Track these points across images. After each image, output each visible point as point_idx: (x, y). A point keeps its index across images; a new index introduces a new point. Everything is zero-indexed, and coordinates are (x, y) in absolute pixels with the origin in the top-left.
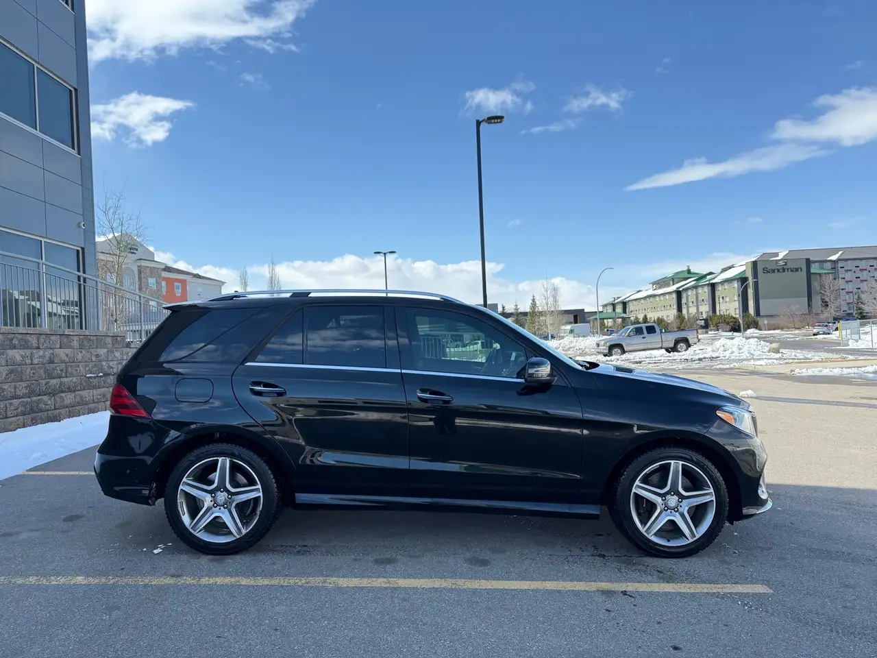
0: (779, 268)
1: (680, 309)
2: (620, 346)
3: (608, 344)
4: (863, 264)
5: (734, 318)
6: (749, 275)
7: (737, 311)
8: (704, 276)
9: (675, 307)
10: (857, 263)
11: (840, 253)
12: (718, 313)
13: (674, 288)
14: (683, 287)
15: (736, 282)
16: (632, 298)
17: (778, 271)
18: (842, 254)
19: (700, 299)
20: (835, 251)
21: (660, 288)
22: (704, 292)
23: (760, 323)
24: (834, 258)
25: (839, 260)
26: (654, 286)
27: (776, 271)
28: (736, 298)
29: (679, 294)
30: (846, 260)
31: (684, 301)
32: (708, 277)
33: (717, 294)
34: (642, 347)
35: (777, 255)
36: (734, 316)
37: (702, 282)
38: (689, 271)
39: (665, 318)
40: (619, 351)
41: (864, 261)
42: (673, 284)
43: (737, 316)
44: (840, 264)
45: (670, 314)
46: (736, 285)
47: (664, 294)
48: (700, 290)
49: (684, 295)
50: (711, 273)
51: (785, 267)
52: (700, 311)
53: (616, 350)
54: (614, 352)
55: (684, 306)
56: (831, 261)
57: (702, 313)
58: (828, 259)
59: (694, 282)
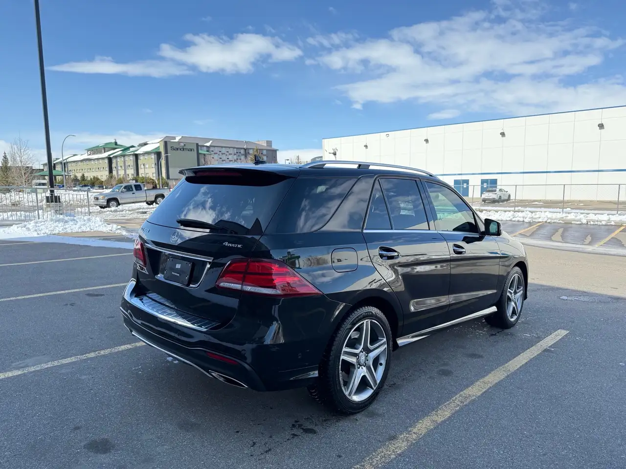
0: (180, 147)
1: (111, 171)
2: (116, 200)
3: (106, 198)
4: (224, 150)
5: (152, 180)
6: (162, 150)
7: (154, 175)
8: (128, 148)
9: (107, 169)
10: (220, 149)
11: (211, 141)
12: (140, 176)
13: (106, 155)
14: (114, 155)
15: (153, 154)
16: (70, 160)
17: (180, 149)
18: (212, 143)
19: (127, 164)
20: (208, 140)
21: (94, 154)
22: (130, 160)
23: (169, 184)
24: (208, 144)
25: (211, 146)
26: (89, 152)
27: (179, 149)
28: (153, 166)
29: (110, 160)
30: (215, 147)
31: (114, 165)
32: (131, 149)
33: (140, 162)
34: (132, 201)
35: (174, 138)
36: (152, 178)
37: (127, 152)
38: (116, 143)
39: (99, 177)
40: (115, 204)
41: (224, 148)
42: (105, 152)
43: (154, 178)
44: (212, 149)
45: (103, 175)
46: (153, 157)
47: (98, 159)
48: (127, 158)
49: (114, 161)
50: (133, 147)
51: (184, 147)
52: (127, 173)
53: (112, 202)
54: (111, 204)
55: (114, 169)
56: (207, 146)
57: (128, 175)
58: (205, 145)
59: (121, 152)
